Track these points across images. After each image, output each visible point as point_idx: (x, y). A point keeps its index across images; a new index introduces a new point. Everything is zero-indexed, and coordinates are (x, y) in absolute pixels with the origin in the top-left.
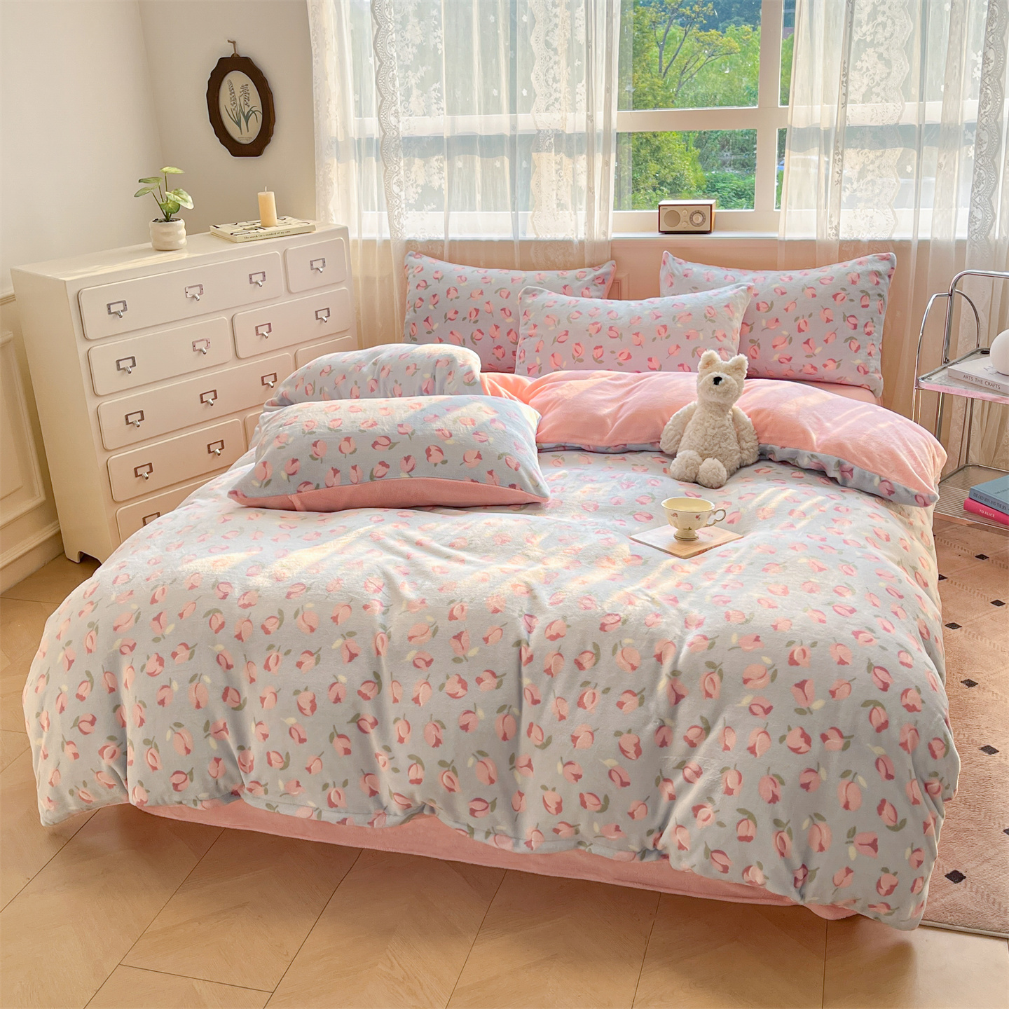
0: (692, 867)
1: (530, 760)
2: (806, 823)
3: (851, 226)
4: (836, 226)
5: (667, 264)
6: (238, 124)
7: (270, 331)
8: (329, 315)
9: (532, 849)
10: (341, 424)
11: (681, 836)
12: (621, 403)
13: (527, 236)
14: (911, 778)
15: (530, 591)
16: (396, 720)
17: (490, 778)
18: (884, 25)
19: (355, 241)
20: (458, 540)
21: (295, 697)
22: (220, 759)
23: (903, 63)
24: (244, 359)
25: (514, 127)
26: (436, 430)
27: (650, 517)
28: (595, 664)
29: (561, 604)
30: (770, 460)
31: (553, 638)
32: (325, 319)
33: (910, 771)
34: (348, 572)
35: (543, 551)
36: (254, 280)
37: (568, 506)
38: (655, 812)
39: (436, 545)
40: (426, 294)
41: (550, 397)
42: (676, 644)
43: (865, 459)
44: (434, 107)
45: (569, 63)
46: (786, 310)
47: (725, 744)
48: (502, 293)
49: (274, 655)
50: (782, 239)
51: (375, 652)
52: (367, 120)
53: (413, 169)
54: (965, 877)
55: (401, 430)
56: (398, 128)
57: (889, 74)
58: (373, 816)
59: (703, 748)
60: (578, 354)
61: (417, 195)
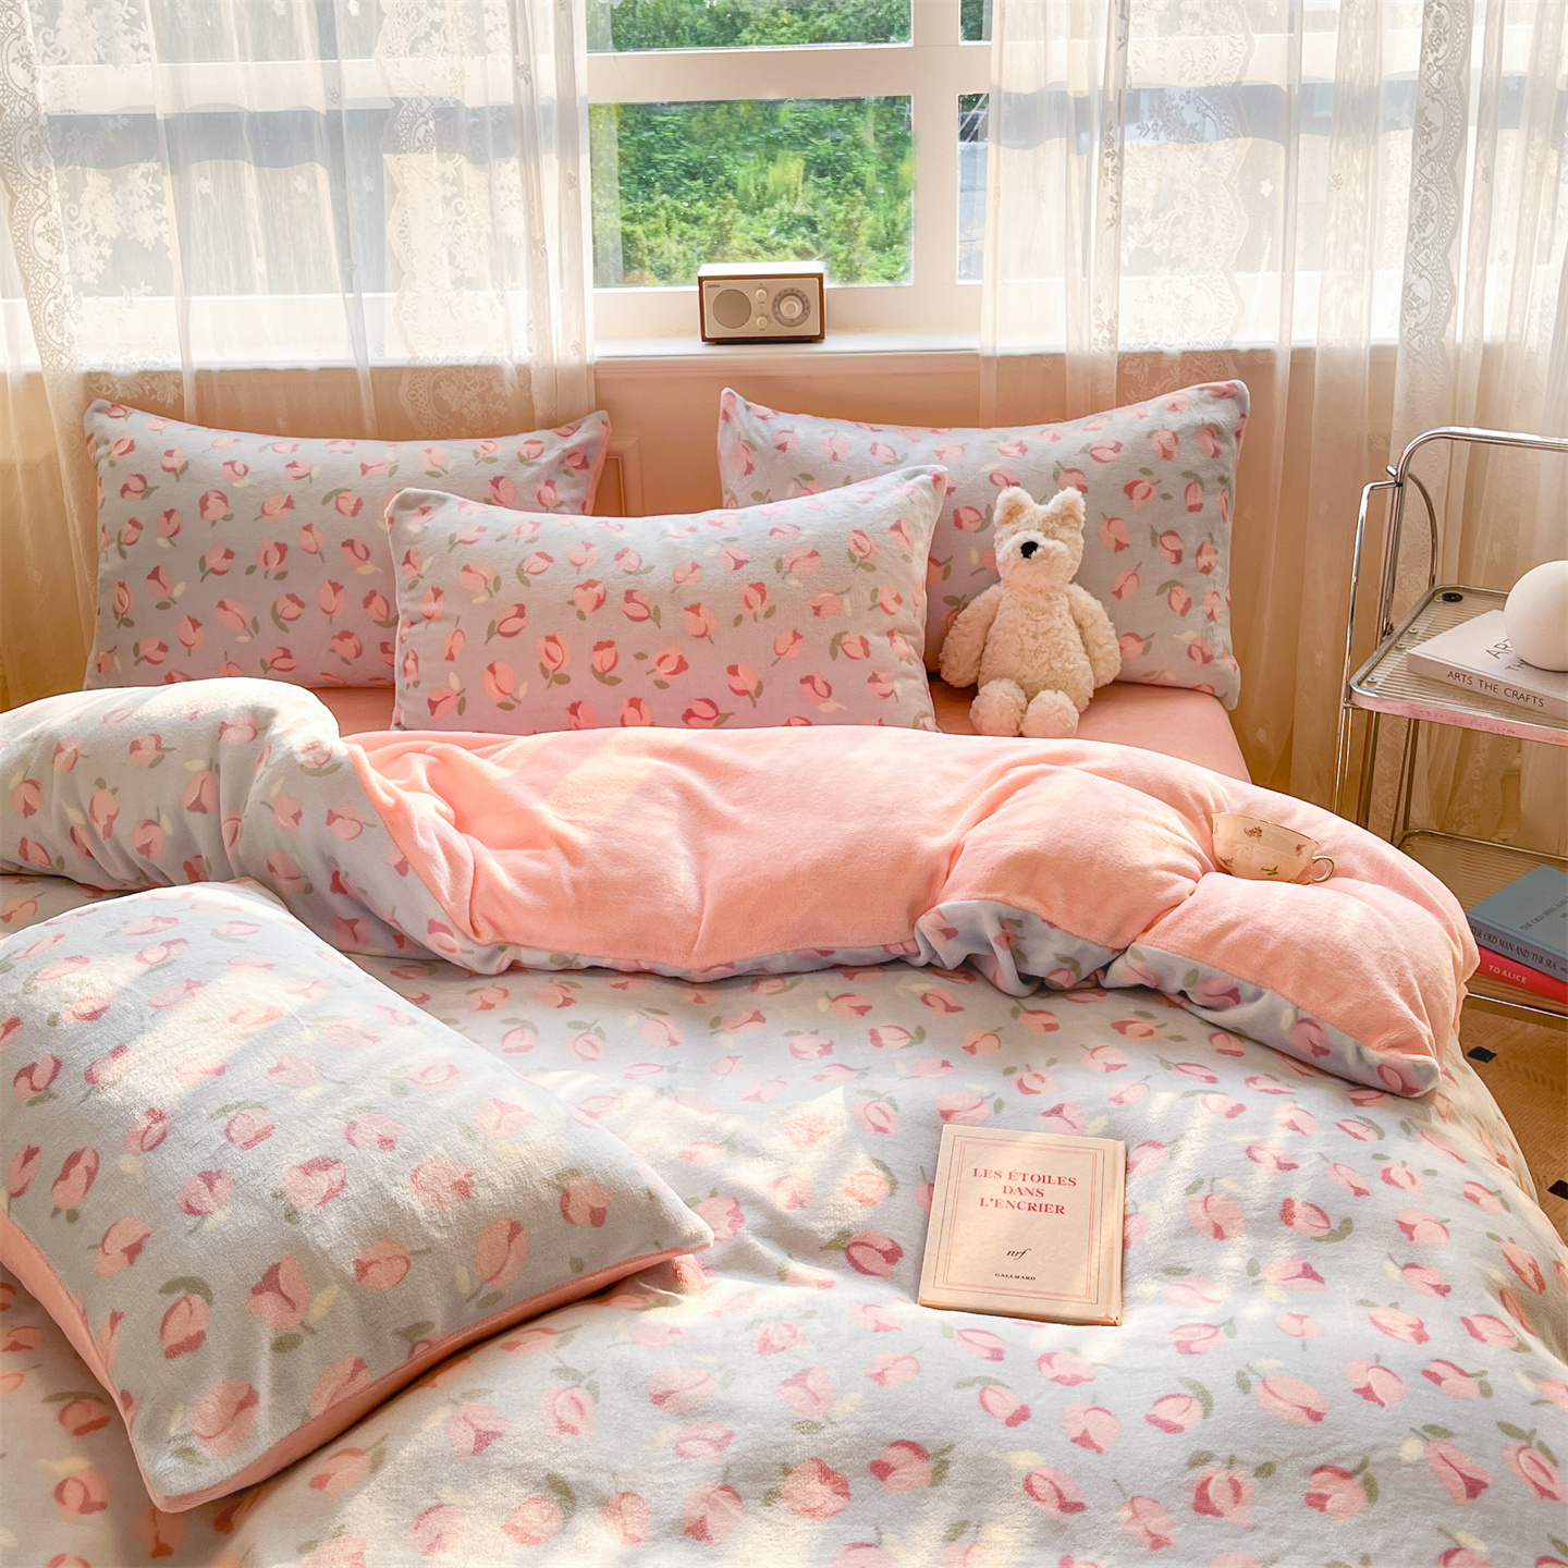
3: (1142, 319)
4: (1110, 322)
5: (734, 418)
13: (389, 358)
25: (334, 93)
40: (144, 509)
44: (124, 43)
48: (341, 502)
50: (988, 352)
53: (85, 198)
56: (33, 95)
60: (556, 665)
61: (101, 262)
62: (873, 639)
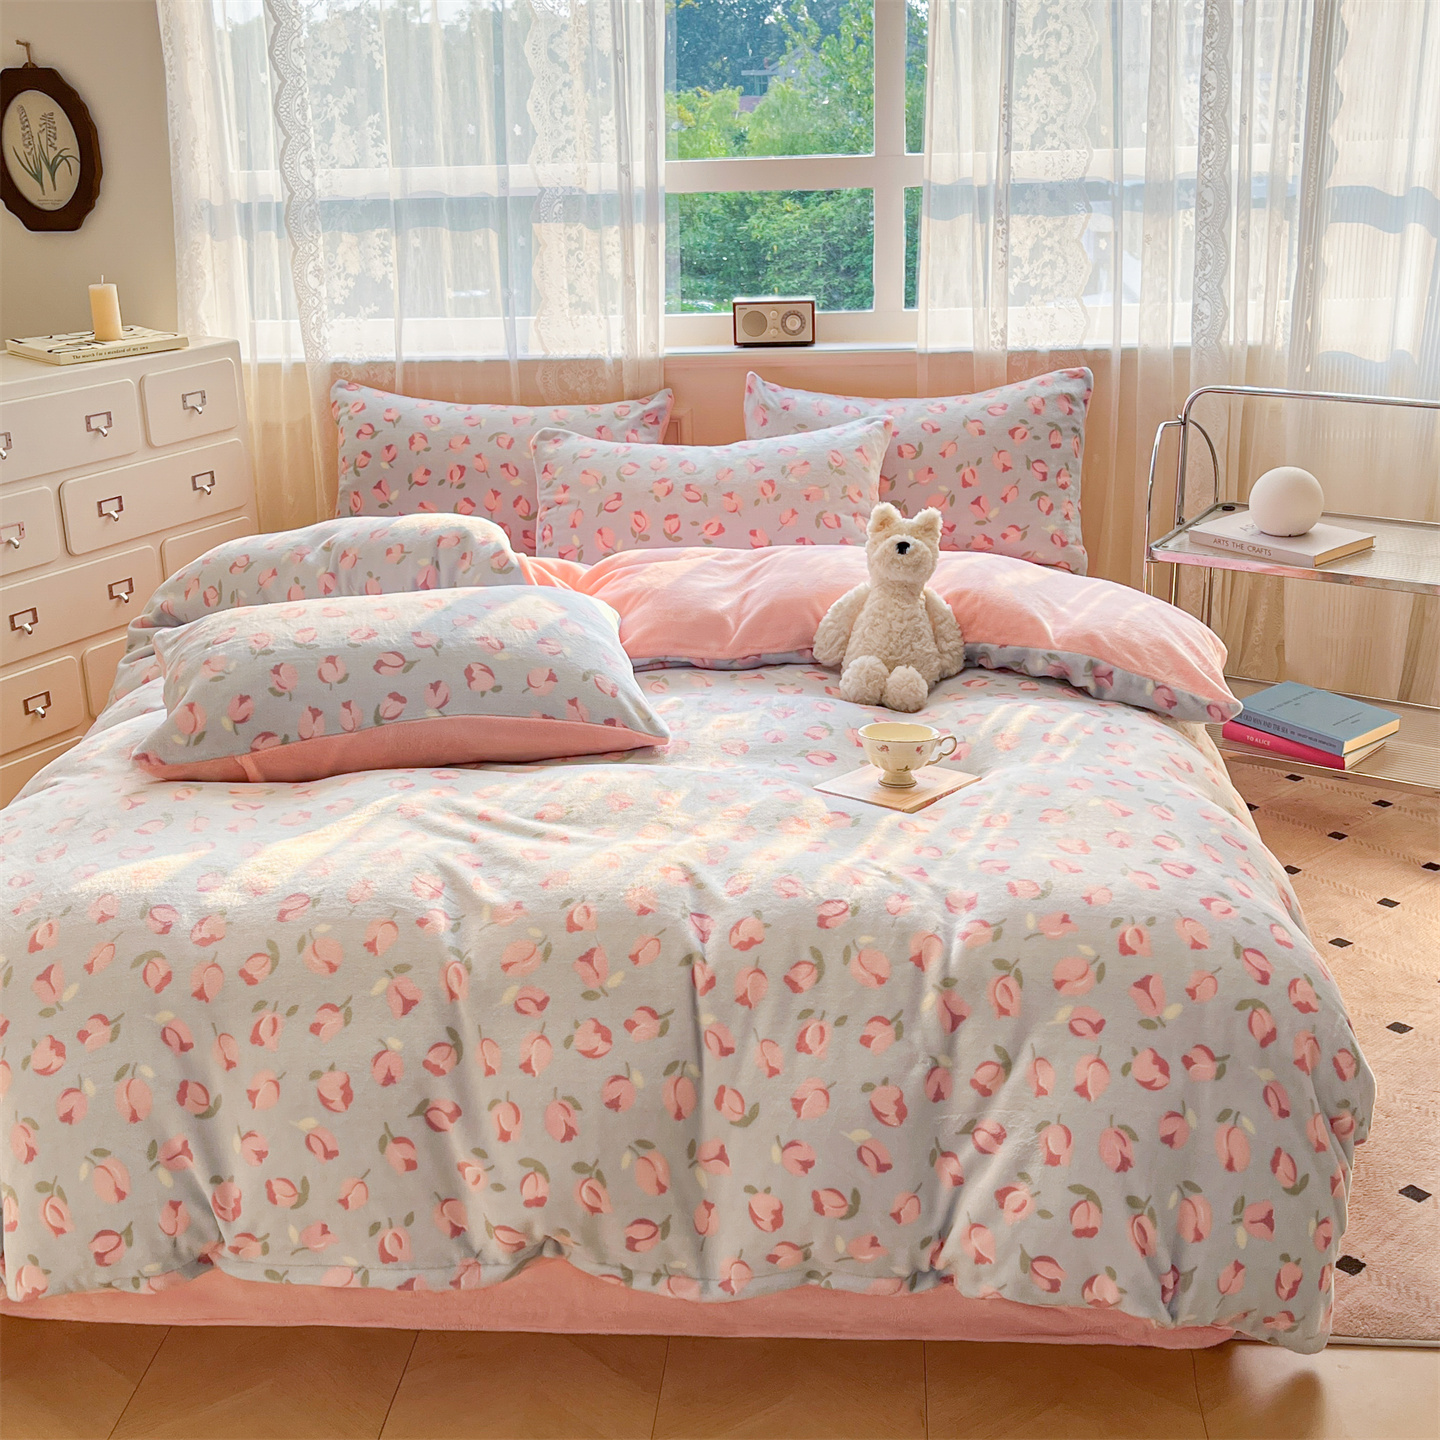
0: (1000, 1289)
1: (722, 1148)
2: (1174, 1197)
3: (1023, 330)
4: (1001, 330)
5: (756, 391)
6: (38, 177)
7: (121, 509)
8: (213, 483)
9: (733, 1293)
10: (315, 636)
11: (978, 1242)
12: (743, 593)
13: (530, 353)
14: (1313, 1113)
15: (690, 876)
16: (493, 1104)
17: (659, 1184)
18: (1058, 36)
19: (248, 366)
20: (548, 808)
21: (314, 1083)
22: (180, 1203)
23: (1087, 91)
24: (78, 555)
25: (504, 183)
26: (477, 639)
27: (832, 758)
28: (818, 981)
29: (746, 893)
30: (981, 667)
31: (745, 946)
32: (208, 489)
33: (1312, 1101)
34: (380, 869)
35: (689, 815)
36: (93, 427)
37: (700, 750)
38: (931, 1209)
39: (512, 818)
40: (374, 445)
41: (629, 588)
42: (941, 937)
43: (1128, 656)
44: (371, 152)
45: (588, 84)
46: (943, 454)
47: (1039, 1086)
48: (500, 441)
49: (268, 1017)
50: (923, 351)
51: (446, 995)
52: (260, 174)
53: (341, 249)
54: (1364, 1265)
55: (420, 641)
56: (313, 185)
57: (1068, 105)
58: (457, 1271)
59: (1003, 1096)
60: (640, 529)
61: (347, 290)
62: (843, 517)
